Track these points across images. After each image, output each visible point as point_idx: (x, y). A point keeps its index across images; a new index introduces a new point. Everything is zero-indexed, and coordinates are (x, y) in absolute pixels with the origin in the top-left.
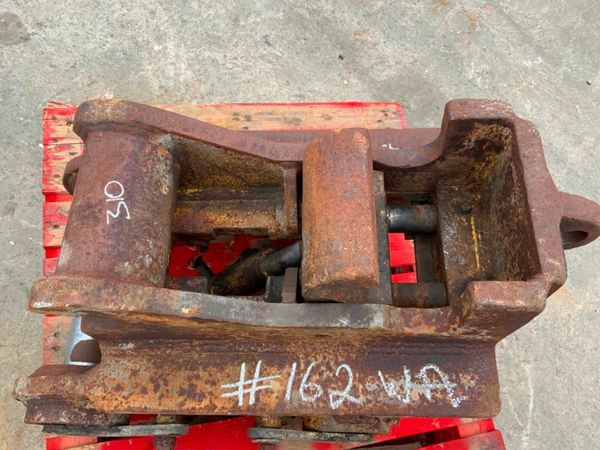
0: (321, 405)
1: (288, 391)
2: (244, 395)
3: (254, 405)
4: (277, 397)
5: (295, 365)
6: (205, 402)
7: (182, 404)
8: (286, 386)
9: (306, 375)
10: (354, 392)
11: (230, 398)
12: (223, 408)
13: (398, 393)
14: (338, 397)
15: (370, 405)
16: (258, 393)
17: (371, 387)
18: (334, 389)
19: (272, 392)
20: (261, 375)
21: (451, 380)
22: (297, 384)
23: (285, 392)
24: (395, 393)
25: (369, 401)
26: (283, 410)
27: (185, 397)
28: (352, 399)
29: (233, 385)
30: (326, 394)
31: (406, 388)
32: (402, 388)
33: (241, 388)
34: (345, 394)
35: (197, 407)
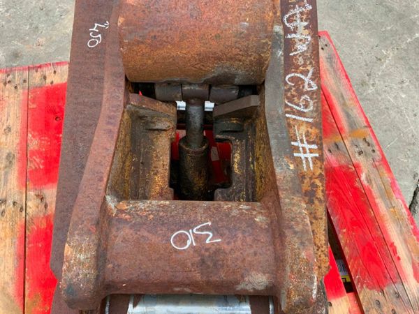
0: (315, 96)
1: (307, 120)
2: (311, 153)
3: (317, 145)
4: (311, 128)
5: (287, 115)
6: (318, 182)
7: (320, 200)
8: (303, 122)
9: (294, 106)
10: (305, 73)
11: (314, 163)
12: (321, 168)
13: (304, 43)
14: (309, 84)
15: (314, 63)
16: (309, 143)
17: (301, 61)
18: (303, 87)
19: (308, 132)
20: (296, 141)
21: (294, 8)
22: (301, 114)
23: (307, 122)
24: (305, 45)
25: (311, 63)
26: (320, 123)
27: (314, 198)
28: (310, 74)
29: (304, 162)
30: (307, 92)
31: (301, 38)
32: (301, 40)
33: (306, 155)
34: (307, 80)
35: (321, 188)
